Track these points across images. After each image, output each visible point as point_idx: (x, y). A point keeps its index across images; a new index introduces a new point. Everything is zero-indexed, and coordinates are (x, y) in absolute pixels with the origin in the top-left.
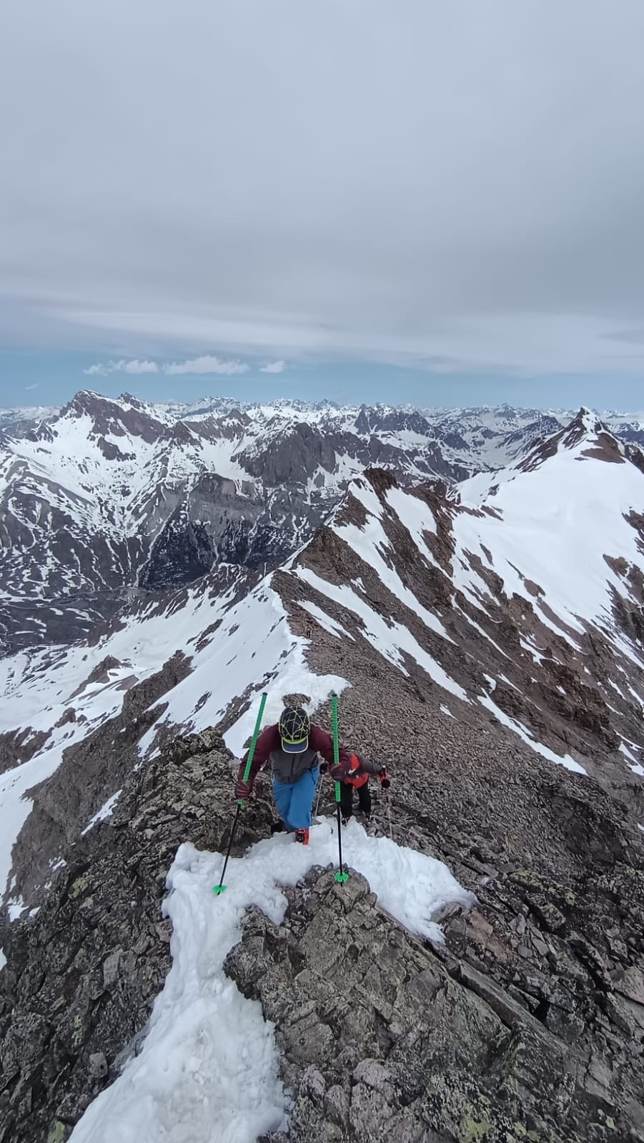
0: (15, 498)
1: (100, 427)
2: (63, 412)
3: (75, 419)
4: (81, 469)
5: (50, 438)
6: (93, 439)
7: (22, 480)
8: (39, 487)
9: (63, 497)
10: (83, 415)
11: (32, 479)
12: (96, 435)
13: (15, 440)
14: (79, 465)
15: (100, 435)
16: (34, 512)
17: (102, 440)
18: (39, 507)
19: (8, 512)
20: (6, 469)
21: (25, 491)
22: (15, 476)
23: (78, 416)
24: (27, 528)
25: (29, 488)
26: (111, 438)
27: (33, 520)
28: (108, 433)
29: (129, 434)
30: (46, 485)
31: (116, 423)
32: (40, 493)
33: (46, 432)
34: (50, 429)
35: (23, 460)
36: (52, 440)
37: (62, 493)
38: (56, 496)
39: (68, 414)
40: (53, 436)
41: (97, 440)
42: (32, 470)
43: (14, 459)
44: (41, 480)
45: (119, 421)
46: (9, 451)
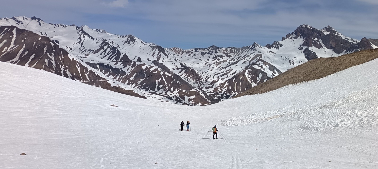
0: (250, 70)
1: (307, 43)
2: (288, 36)
3: (294, 39)
4: (290, 63)
5: (277, 48)
6: (302, 49)
7: (257, 62)
8: (264, 67)
9: (276, 73)
10: (299, 37)
11: (262, 62)
12: (303, 47)
13: (259, 46)
14: (290, 61)
15: (305, 47)
16: (257, 78)
17: (307, 49)
18: (261, 75)
19: (244, 76)
20: (251, 57)
21: (256, 67)
22: (254, 61)
23: (296, 38)
24: (251, 85)
25: (259, 66)
26: (313, 49)
27: (255, 82)
28: (312, 46)
29: (325, 48)
30: (268, 66)
31: (318, 41)
32: (264, 69)
33: (276, 45)
34: (279, 44)
35: (260, 54)
36: (278, 48)
37: (276, 71)
38: (272, 72)
39: (290, 37)
40: (279, 47)
41: (304, 49)
42: (263, 58)
43: (256, 53)
44: (266, 63)
45: (320, 40)
46: (256, 50)
